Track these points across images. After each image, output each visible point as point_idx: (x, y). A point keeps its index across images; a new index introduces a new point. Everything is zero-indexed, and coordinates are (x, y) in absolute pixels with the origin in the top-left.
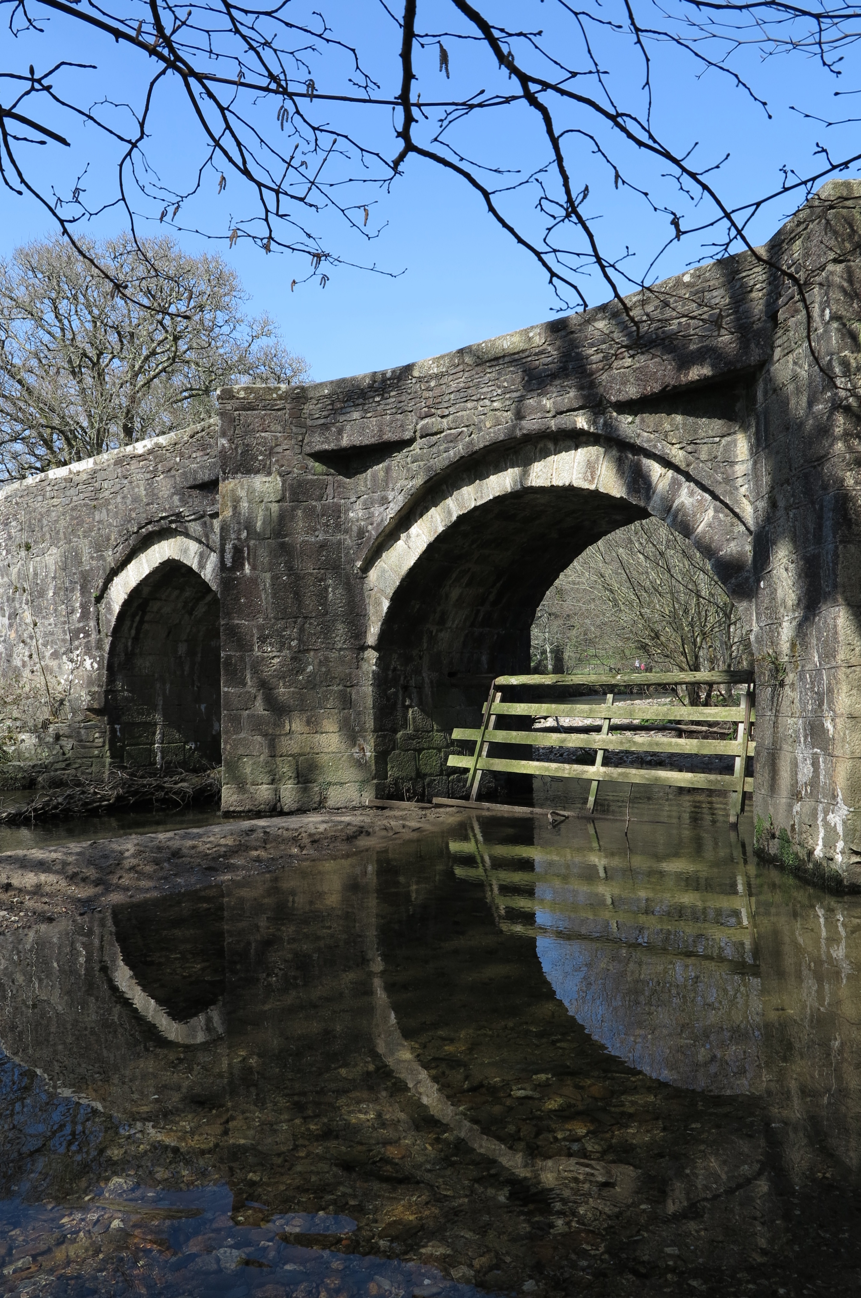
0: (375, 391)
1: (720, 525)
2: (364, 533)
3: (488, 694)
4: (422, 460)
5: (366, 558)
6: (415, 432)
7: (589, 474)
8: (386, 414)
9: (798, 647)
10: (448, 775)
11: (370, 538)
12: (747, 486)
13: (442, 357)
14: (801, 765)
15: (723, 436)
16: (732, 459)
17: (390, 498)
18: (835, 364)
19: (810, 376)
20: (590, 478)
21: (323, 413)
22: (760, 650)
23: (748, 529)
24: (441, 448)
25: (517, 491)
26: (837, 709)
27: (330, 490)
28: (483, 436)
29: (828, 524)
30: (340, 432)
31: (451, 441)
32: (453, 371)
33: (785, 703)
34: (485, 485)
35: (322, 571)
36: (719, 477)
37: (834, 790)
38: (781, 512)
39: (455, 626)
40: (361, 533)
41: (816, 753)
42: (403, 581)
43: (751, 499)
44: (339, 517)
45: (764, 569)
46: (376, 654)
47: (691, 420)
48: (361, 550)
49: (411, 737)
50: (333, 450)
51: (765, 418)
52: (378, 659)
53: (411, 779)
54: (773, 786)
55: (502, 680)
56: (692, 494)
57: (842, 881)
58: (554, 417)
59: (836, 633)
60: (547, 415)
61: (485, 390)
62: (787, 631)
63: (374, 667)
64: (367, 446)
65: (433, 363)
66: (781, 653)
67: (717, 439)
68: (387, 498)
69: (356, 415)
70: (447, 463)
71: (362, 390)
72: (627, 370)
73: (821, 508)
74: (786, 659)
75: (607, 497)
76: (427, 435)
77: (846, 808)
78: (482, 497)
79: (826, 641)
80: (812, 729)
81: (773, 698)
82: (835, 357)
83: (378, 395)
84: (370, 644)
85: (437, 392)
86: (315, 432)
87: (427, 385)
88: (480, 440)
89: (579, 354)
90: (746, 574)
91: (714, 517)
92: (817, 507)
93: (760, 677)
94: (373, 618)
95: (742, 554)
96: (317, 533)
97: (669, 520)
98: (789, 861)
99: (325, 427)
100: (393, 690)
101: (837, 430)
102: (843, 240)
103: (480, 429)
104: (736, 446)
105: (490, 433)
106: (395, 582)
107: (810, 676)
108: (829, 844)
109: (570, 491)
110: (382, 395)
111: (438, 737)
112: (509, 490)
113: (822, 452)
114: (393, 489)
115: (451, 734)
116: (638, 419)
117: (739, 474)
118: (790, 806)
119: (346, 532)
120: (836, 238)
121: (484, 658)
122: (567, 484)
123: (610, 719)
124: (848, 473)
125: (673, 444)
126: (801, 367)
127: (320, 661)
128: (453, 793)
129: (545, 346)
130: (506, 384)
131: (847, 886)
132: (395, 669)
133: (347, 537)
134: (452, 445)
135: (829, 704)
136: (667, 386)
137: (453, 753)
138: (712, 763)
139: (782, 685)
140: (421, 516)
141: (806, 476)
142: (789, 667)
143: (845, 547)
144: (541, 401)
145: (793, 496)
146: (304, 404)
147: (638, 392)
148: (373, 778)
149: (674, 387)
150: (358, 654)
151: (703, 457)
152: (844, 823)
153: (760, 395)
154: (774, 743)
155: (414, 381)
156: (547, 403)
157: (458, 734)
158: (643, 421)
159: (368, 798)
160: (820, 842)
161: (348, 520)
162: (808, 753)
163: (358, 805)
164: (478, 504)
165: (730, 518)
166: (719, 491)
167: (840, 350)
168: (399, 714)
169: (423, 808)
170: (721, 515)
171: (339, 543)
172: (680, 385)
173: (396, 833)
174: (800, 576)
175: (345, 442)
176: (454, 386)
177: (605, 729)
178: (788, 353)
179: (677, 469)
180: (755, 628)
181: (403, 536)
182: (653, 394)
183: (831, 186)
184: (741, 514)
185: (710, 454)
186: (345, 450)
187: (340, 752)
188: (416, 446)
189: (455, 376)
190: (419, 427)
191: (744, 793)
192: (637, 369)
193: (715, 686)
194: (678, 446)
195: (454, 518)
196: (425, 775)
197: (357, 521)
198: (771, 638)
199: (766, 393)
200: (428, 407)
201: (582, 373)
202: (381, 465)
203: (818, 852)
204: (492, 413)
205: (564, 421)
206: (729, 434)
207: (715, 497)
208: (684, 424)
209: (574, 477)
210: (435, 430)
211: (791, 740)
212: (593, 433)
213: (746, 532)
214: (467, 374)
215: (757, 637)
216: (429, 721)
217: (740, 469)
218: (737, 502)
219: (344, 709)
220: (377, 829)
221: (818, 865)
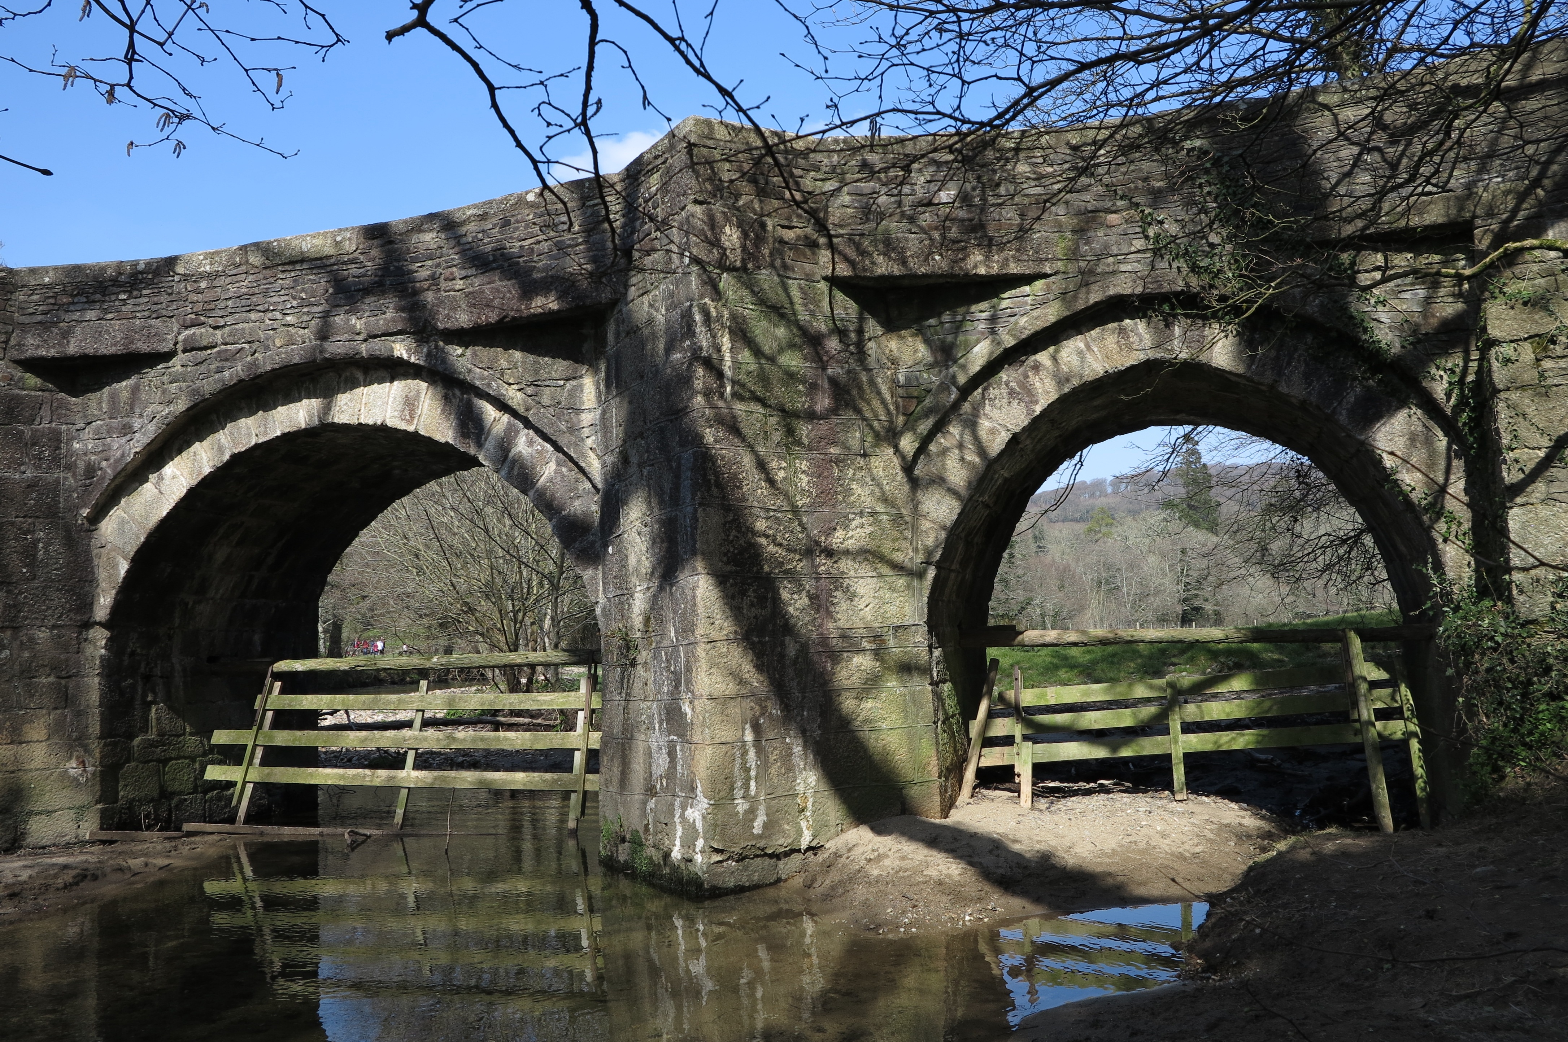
0: (120, 286)
1: (563, 480)
2: (95, 471)
3: (263, 684)
4: (185, 381)
5: (97, 504)
6: (176, 344)
7: (407, 412)
8: (135, 317)
9: (652, 621)
10: (205, 792)
11: (103, 478)
12: (594, 438)
13: (218, 253)
14: (655, 756)
15: (568, 380)
16: (578, 407)
17: (136, 426)
18: (695, 310)
19: (667, 321)
20: (408, 417)
21: (41, 308)
22: (608, 624)
23: (594, 486)
24: (213, 367)
25: (313, 428)
26: (696, 690)
27: (45, 412)
28: (271, 356)
29: (686, 483)
30: (66, 335)
31: (227, 360)
32: (232, 272)
33: (637, 686)
34: (270, 418)
35: (30, 520)
36: (563, 426)
37: (693, 781)
38: (633, 469)
39: (219, 596)
40: (91, 470)
41: (672, 741)
42: (151, 536)
43: (599, 452)
44: (58, 448)
45: (612, 533)
46: (106, 633)
47: (531, 357)
48: (90, 493)
49: (153, 744)
50: (53, 358)
51: (616, 363)
52: (109, 640)
53: (152, 800)
54: (624, 781)
55: (284, 666)
56: (530, 443)
57: (702, 884)
58: (365, 340)
59: (695, 605)
60: (357, 338)
61: (275, 299)
62: (639, 603)
63: (103, 651)
64: (104, 357)
65: (205, 259)
66: (632, 628)
67: (562, 383)
68: (131, 427)
69: (91, 315)
70: (219, 386)
71: (101, 282)
72: (458, 293)
73: (679, 465)
74: (639, 634)
75: (429, 440)
76: (193, 349)
77: (706, 801)
78: (266, 433)
79: (684, 614)
80: (668, 713)
81: (622, 680)
82: (695, 304)
83: (124, 292)
84: (98, 619)
85: (209, 295)
86: (29, 332)
87: (196, 285)
88: (267, 361)
89: (399, 268)
90: (592, 538)
91: (556, 471)
92: (674, 465)
93: (607, 656)
94: (103, 585)
95: (587, 515)
96: (23, 468)
97: (503, 473)
98: (643, 867)
99: (46, 326)
100: (129, 681)
101: (697, 382)
102: (704, 181)
103: (267, 348)
104: (582, 391)
105: (281, 353)
106: (138, 538)
107: (666, 654)
108: (689, 843)
109: (382, 430)
110: (130, 292)
111: (192, 742)
112: (303, 426)
113: (681, 405)
114: (141, 416)
115: (209, 739)
116: (469, 352)
117: (585, 423)
118: (645, 803)
119: (69, 467)
120: (697, 178)
121: (257, 638)
122: (379, 423)
123: (423, 711)
124: (708, 430)
125: (510, 384)
126: (657, 311)
127: (22, 643)
128: (210, 816)
129: (356, 255)
130: (303, 295)
131: (707, 890)
132: (133, 654)
133: (69, 475)
134: (228, 364)
135: (687, 684)
136: (505, 317)
137: (213, 763)
138: (536, 762)
139: (633, 664)
140: (180, 452)
141: (662, 430)
142: (641, 644)
143: (704, 510)
144: (348, 320)
145: (647, 451)
146: (12, 293)
147: (470, 320)
148: (97, 802)
149: (514, 318)
150: (80, 633)
151: (546, 401)
152: (704, 817)
153: (611, 336)
154: (624, 730)
155: (177, 278)
156: (357, 323)
157: (221, 737)
158: (475, 354)
159: (89, 827)
160: (678, 842)
161: (70, 453)
162: (663, 740)
163: (74, 840)
164: (260, 441)
165: (575, 474)
166: (562, 441)
167: (702, 297)
168: (138, 714)
169: (170, 839)
170: (564, 469)
171: (57, 481)
172: (521, 317)
173: (135, 875)
174: (654, 541)
175: (72, 349)
176: (232, 290)
177: (417, 723)
178: (643, 294)
179: (514, 413)
180: (602, 600)
181: (153, 477)
182: (489, 325)
183: (692, 122)
184: (587, 469)
185: (553, 398)
186: (72, 359)
187: (48, 769)
188: (176, 364)
189: (235, 279)
190: (181, 338)
191: (585, 793)
192: (470, 293)
193: (539, 669)
194: (516, 387)
195: (226, 457)
196: (173, 794)
197: (85, 454)
198: (621, 611)
199: (617, 335)
200: (196, 313)
201: (402, 291)
202: (124, 383)
203: (676, 854)
204: (283, 328)
205: (377, 347)
206: (575, 378)
207: (558, 448)
208: (524, 363)
209: (388, 414)
210: (204, 343)
211: (644, 727)
212: (414, 364)
213: (593, 490)
214: (251, 278)
215: (603, 610)
216: (180, 723)
217: (587, 418)
218: (583, 455)
219: (56, 708)
220: (109, 870)
221: (675, 869)
